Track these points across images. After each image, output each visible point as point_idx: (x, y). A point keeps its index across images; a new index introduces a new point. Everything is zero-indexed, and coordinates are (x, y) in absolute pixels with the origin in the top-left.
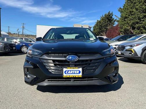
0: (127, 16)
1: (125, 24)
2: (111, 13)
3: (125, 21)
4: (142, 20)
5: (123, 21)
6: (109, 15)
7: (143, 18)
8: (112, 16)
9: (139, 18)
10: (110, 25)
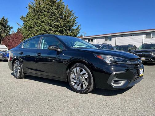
0: (32, 26)
1: (30, 33)
2: (5, 18)
3: (29, 30)
4: (48, 32)
5: (27, 30)
6: (4, 21)
7: (48, 31)
8: (7, 22)
9: (45, 30)
10: (4, 32)
